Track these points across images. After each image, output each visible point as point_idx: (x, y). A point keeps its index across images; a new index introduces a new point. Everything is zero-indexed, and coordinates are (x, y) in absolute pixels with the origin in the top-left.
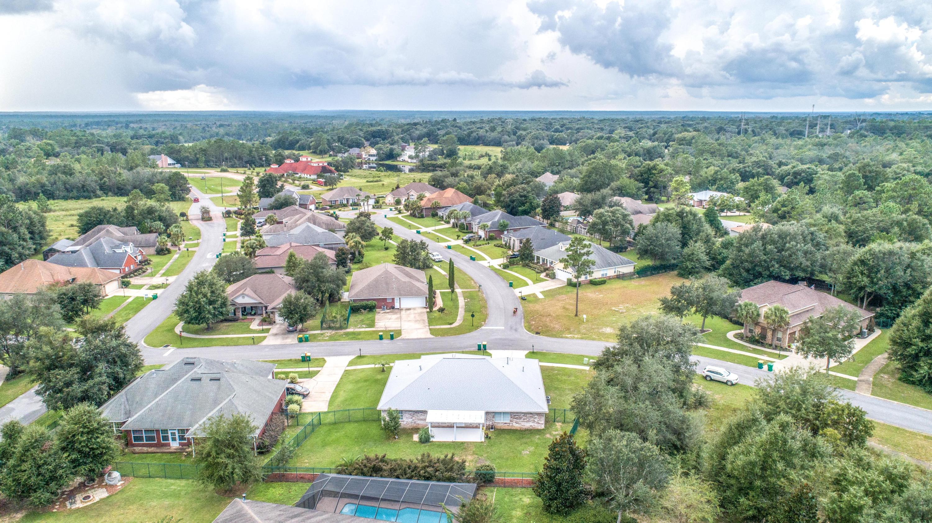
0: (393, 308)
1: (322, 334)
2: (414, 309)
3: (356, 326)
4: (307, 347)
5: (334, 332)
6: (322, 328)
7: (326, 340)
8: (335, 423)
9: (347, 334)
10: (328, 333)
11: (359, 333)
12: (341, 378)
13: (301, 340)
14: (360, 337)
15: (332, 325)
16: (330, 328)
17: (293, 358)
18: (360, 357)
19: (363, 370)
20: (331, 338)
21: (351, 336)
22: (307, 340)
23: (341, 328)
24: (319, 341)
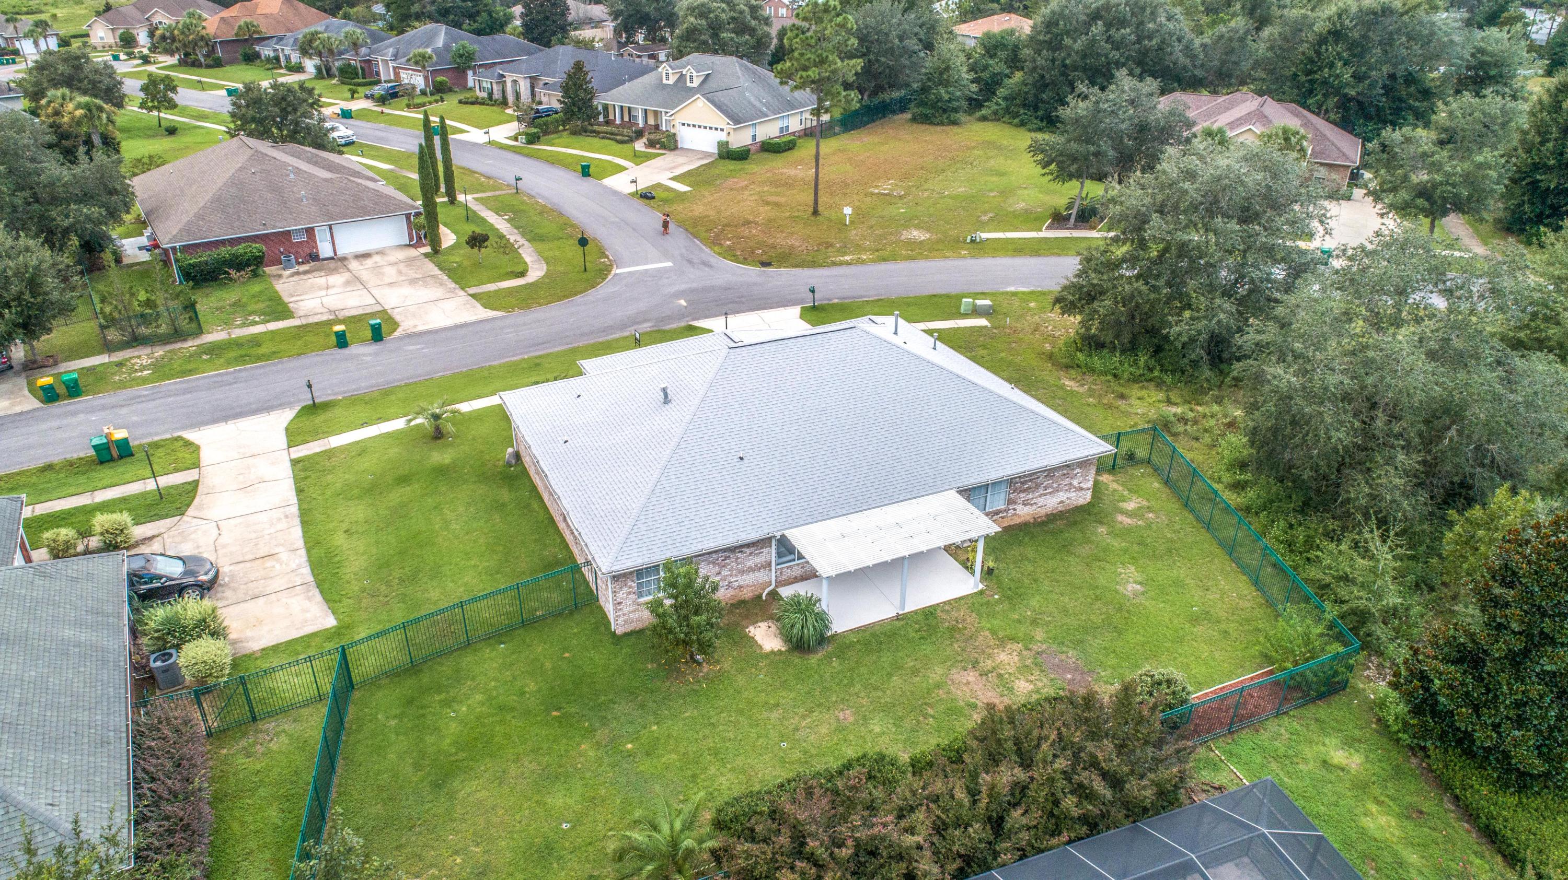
0: (314, 257)
1: (120, 364)
2: (380, 252)
3: (228, 324)
4: (92, 410)
5: (159, 352)
6: (108, 347)
7: (145, 381)
8: (413, 668)
9: (214, 350)
10: (142, 357)
11: (255, 341)
12: (299, 491)
13: (50, 396)
14: (263, 350)
15: (143, 330)
16: (136, 341)
17: (56, 459)
18: (314, 408)
19: (361, 449)
20: (161, 371)
21: (231, 354)
22: (74, 390)
23: (177, 335)
24: (122, 385)
